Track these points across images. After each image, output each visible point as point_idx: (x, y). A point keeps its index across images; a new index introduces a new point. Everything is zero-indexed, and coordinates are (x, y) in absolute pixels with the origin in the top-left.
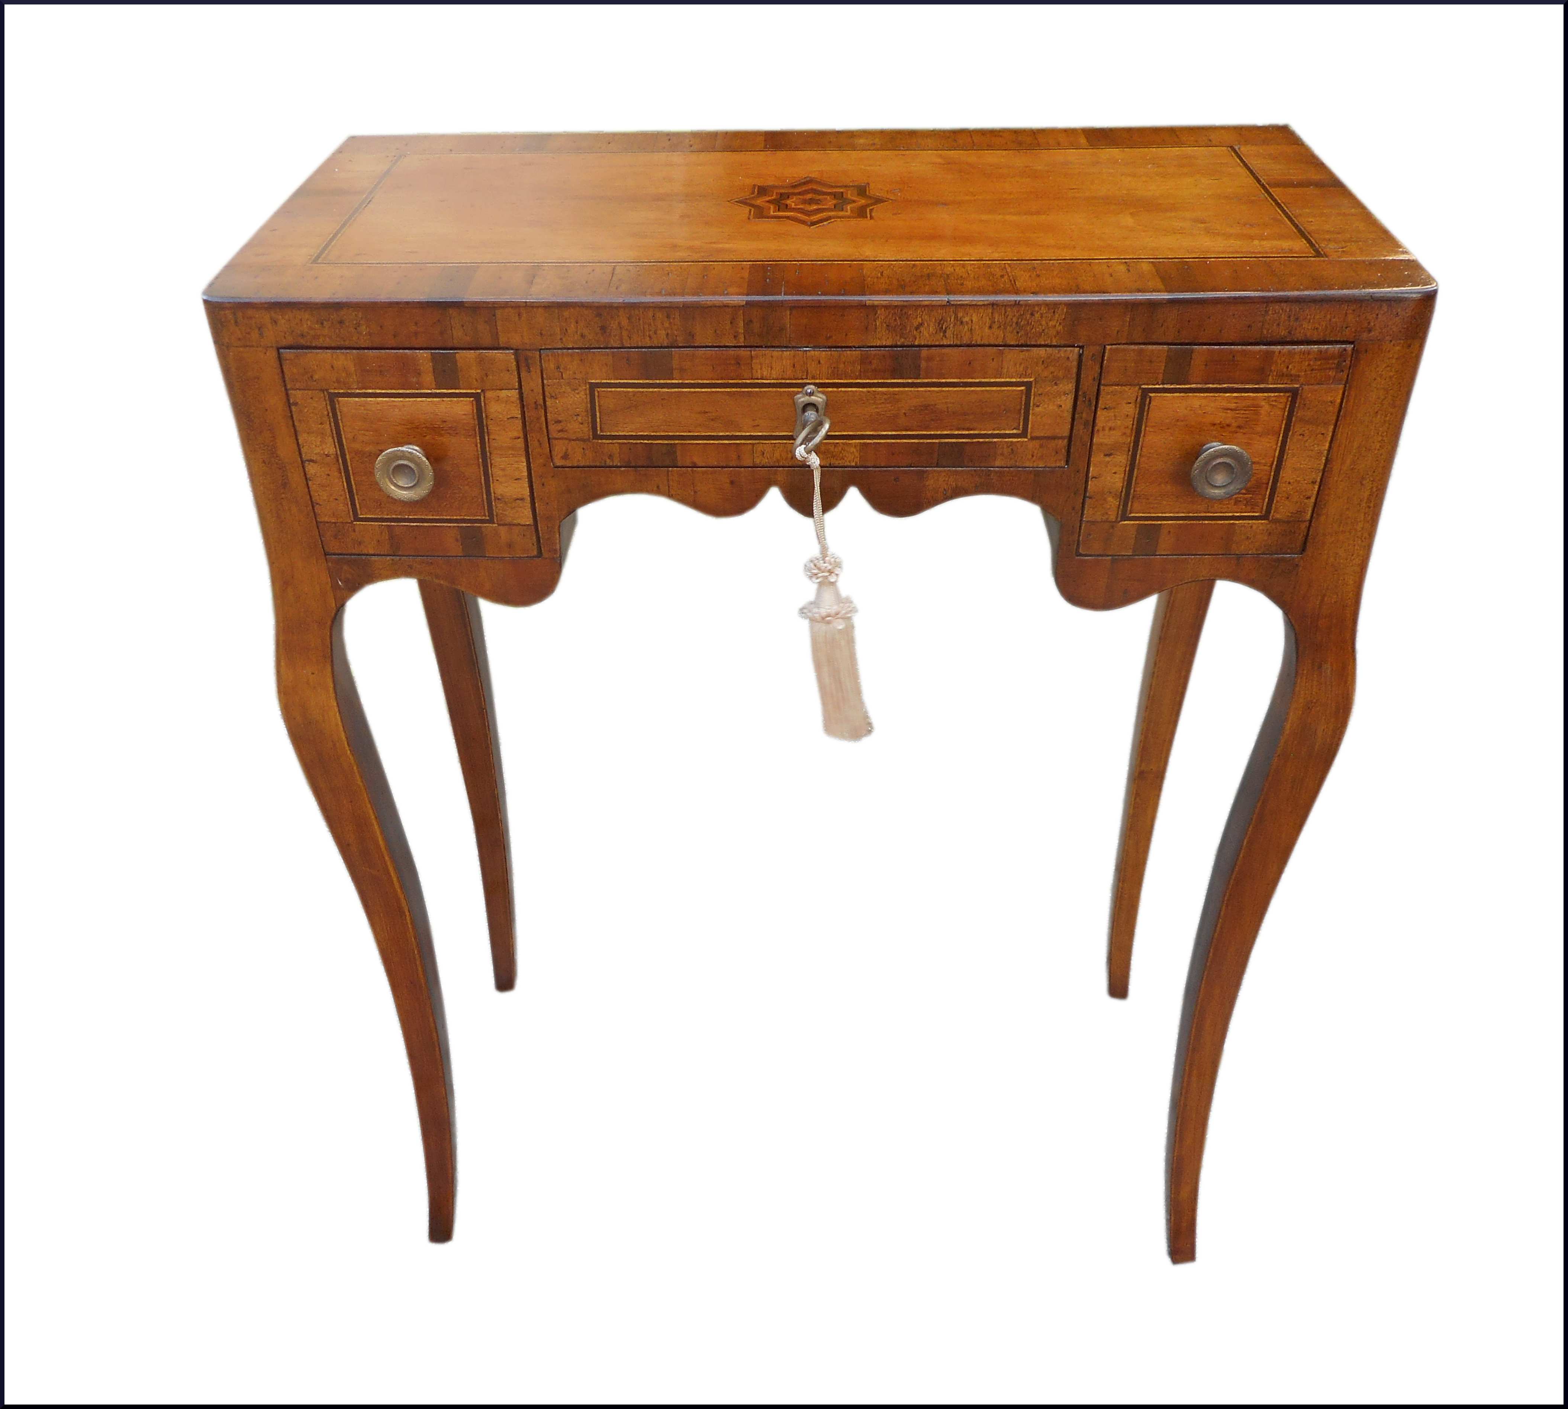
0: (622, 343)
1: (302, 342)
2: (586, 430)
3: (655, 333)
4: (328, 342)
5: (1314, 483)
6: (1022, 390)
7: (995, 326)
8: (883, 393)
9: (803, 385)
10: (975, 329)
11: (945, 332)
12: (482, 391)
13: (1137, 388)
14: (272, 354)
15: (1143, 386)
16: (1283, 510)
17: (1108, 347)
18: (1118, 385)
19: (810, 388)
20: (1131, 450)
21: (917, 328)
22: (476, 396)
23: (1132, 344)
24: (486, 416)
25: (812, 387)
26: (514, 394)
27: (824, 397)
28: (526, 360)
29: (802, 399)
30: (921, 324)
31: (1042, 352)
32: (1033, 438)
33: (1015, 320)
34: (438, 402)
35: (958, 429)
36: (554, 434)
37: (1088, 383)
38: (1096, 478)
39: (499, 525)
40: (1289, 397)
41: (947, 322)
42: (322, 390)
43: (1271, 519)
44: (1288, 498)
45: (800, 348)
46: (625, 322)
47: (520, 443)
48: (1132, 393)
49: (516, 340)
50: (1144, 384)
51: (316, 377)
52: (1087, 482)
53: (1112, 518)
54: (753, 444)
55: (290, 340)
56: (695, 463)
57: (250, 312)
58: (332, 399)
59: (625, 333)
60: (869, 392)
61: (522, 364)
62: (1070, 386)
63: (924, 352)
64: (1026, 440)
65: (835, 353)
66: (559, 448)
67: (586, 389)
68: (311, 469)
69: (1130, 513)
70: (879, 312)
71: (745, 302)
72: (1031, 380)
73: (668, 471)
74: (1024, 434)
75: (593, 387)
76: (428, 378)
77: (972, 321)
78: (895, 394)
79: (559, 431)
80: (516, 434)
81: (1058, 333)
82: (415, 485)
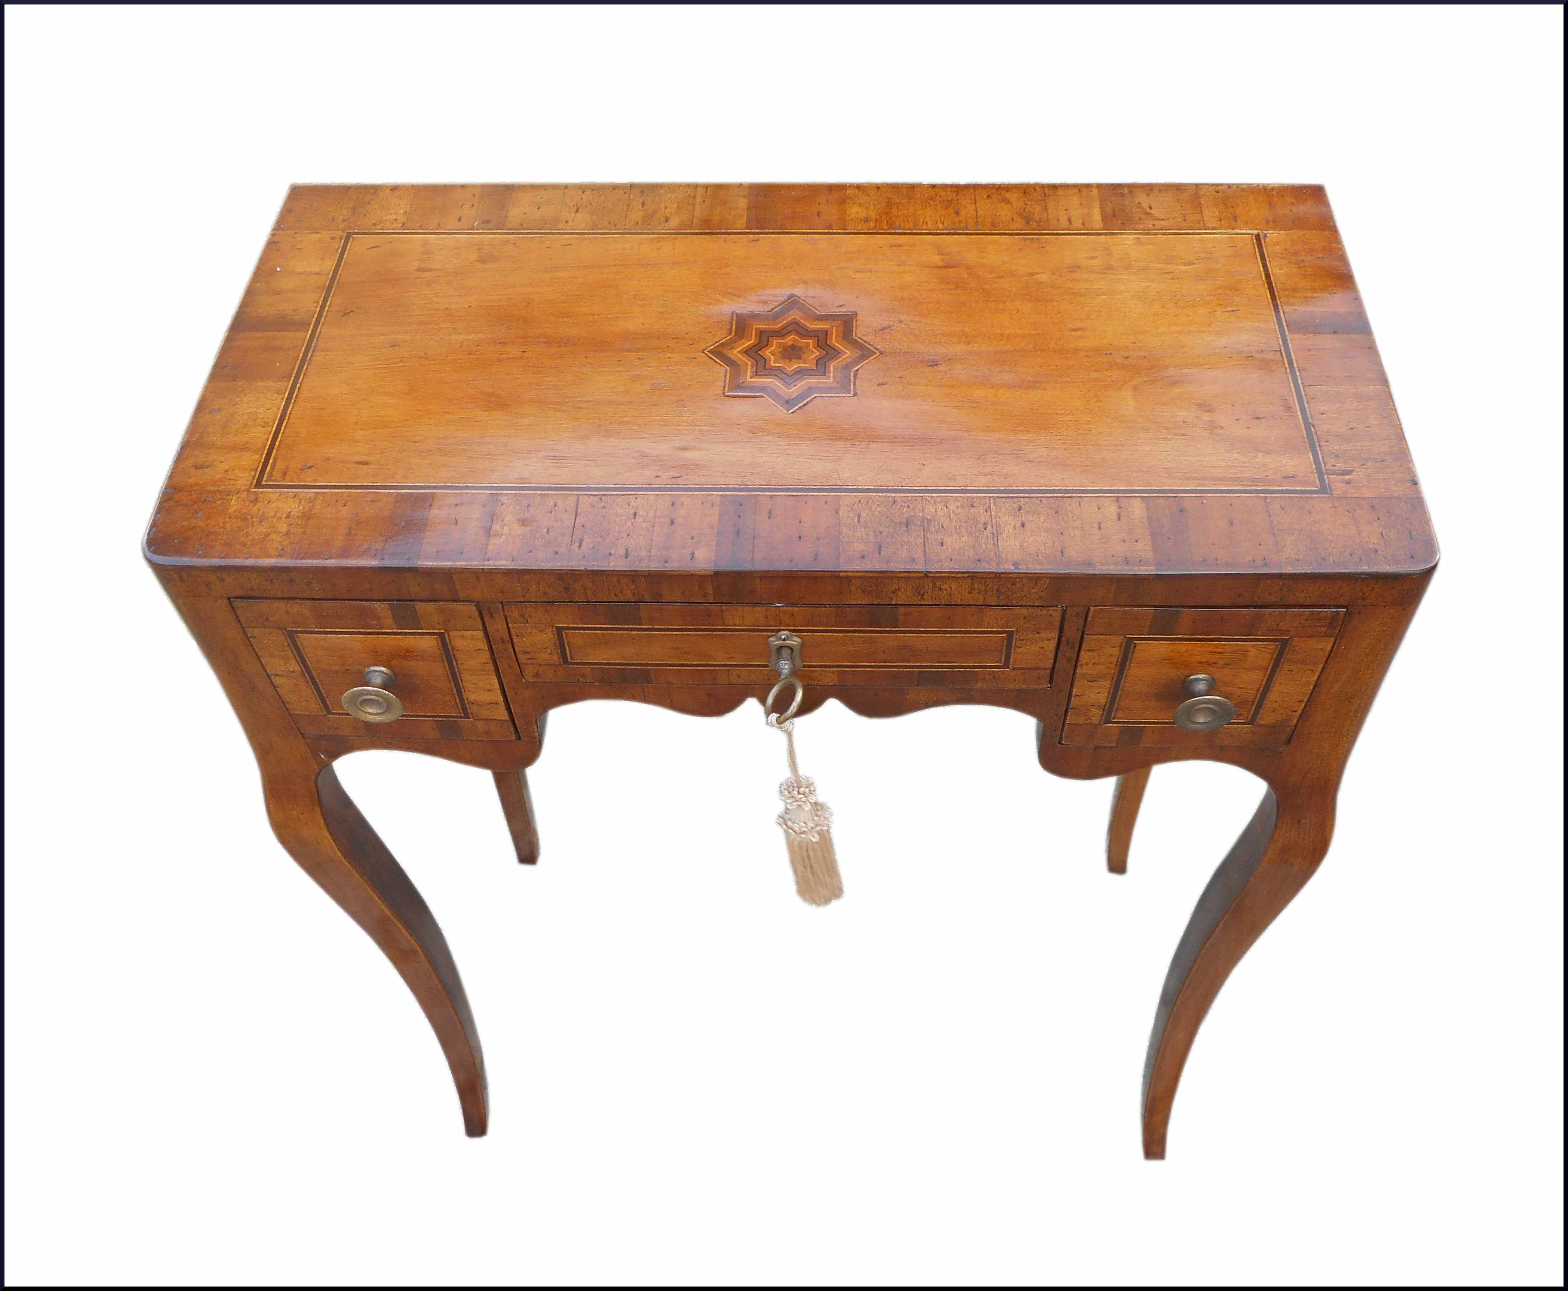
0: (588, 599)
1: (252, 594)
2: (556, 658)
3: (621, 592)
4: (279, 594)
5: (1300, 702)
6: (1003, 637)
7: (974, 592)
8: (861, 637)
9: (776, 631)
10: (954, 594)
11: (923, 595)
12: (445, 631)
14: (223, 603)
15: (1128, 636)
16: (1267, 717)
17: (1092, 609)
18: (1102, 635)
19: (784, 634)
20: (1115, 678)
21: (894, 592)
22: (441, 635)
23: (1117, 606)
24: (452, 648)
25: (787, 632)
26: (480, 634)
27: (799, 640)
28: (489, 610)
29: (775, 642)
30: (897, 590)
31: (1024, 611)
32: (1014, 669)
33: (995, 587)
34: (402, 638)
35: (939, 662)
36: (523, 661)
37: (1072, 632)
38: (1079, 696)
39: (475, 719)
40: (1278, 645)
41: (925, 588)
42: (280, 629)
43: (1255, 724)
44: (1273, 711)
45: (771, 604)
46: (589, 584)
47: (490, 667)
48: (1117, 640)
49: (477, 595)
50: (1129, 635)
51: (270, 619)
52: (1070, 698)
53: (1095, 720)
54: (729, 670)
55: (240, 593)
56: (669, 681)
58: (291, 636)
59: (589, 592)
60: (845, 636)
61: (485, 613)
62: (1054, 635)
63: (902, 610)
64: (1008, 670)
65: (809, 609)
66: (530, 670)
67: (553, 631)
68: (277, 681)
69: (1114, 719)
70: (853, 581)
71: (712, 573)
72: (1013, 629)
73: (643, 684)
74: (1006, 665)
75: (559, 630)
76: (390, 621)
77: (951, 588)
78: (872, 638)
79: (529, 659)
80: (485, 660)
81: (1040, 597)
82: (383, 713)
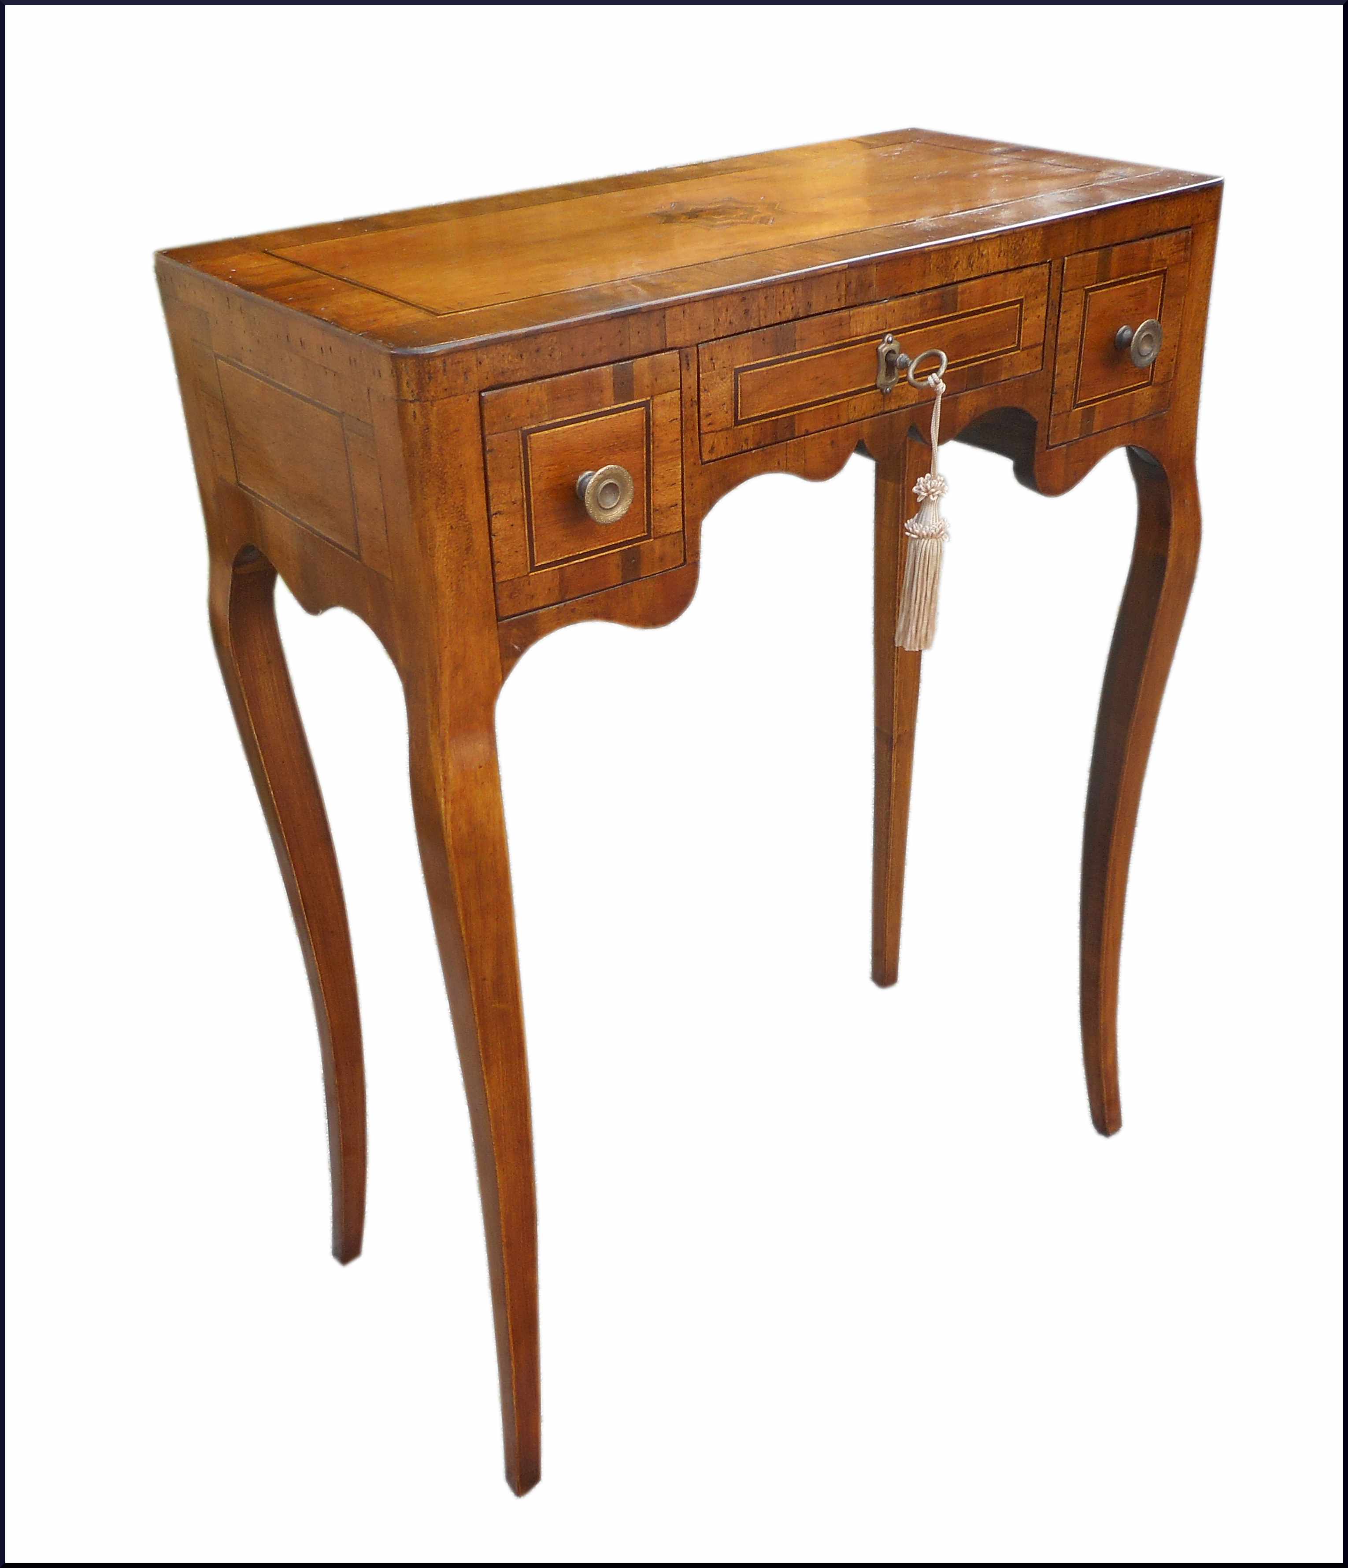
0: (760, 324)
1: (502, 379)
2: (729, 418)
3: (784, 307)
4: (525, 375)
5: (1175, 346)
6: (1017, 308)
7: (1002, 255)
8: (935, 330)
9: (882, 336)
10: (990, 259)
11: (972, 266)
12: (652, 397)
13: (1082, 290)
14: (474, 400)
15: (1086, 288)
16: (1158, 375)
17: (1066, 258)
18: (1071, 290)
19: (889, 337)
20: (1079, 344)
21: (955, 266)
22: (646, 404)
23: (1079, 253)
24: (653, 424)
25: (890, 334)
26: (676, 394)
27: (897, 342)
28: (687, 356)
29: (883, 347)
30: (958, 262)
31: (1028, 271)
32: (1023, 349)
34: (615, 418)
35: (980, 352)
36: (704, 429)
37: (1054, 292)
38: (1059, 375)
39: (655, 538)
40: (1162, 277)
41: (973, 257)
42: (517, 429)
43: (1152, 384)
44: (1162, 363)
45: (882, 301)
46: (762, 302)
47: (677, 445)
48: (1080, 294)
49: (679, 338)
50: (1087, 286)
51: (513, 415)
52: (1054, 378)
53: (1068, 407)
54: (848, 401)
56: (807, 431)
57: (459, 356)
58: (525, 437)
59: (762, 313)
60: (925, 331)
61: (684, 363)
62: (1044, 298)
63: (959, 287)
64: (1019, 351)
65: (904, 300)
66: (707, 442)
67: (731, 376)
68: (496, 522)
69: (1078, 402)
70: (932, 257)
71: (846, 266)
72: (1022, 297)
73: (787, 444)
74: (1017, 348)
75: (737, 372)
76: (608, 394)
77: (988, 254)
78: (941, 329)
79: (708, 425)
80: (674, 437)
81: (1037, 253)
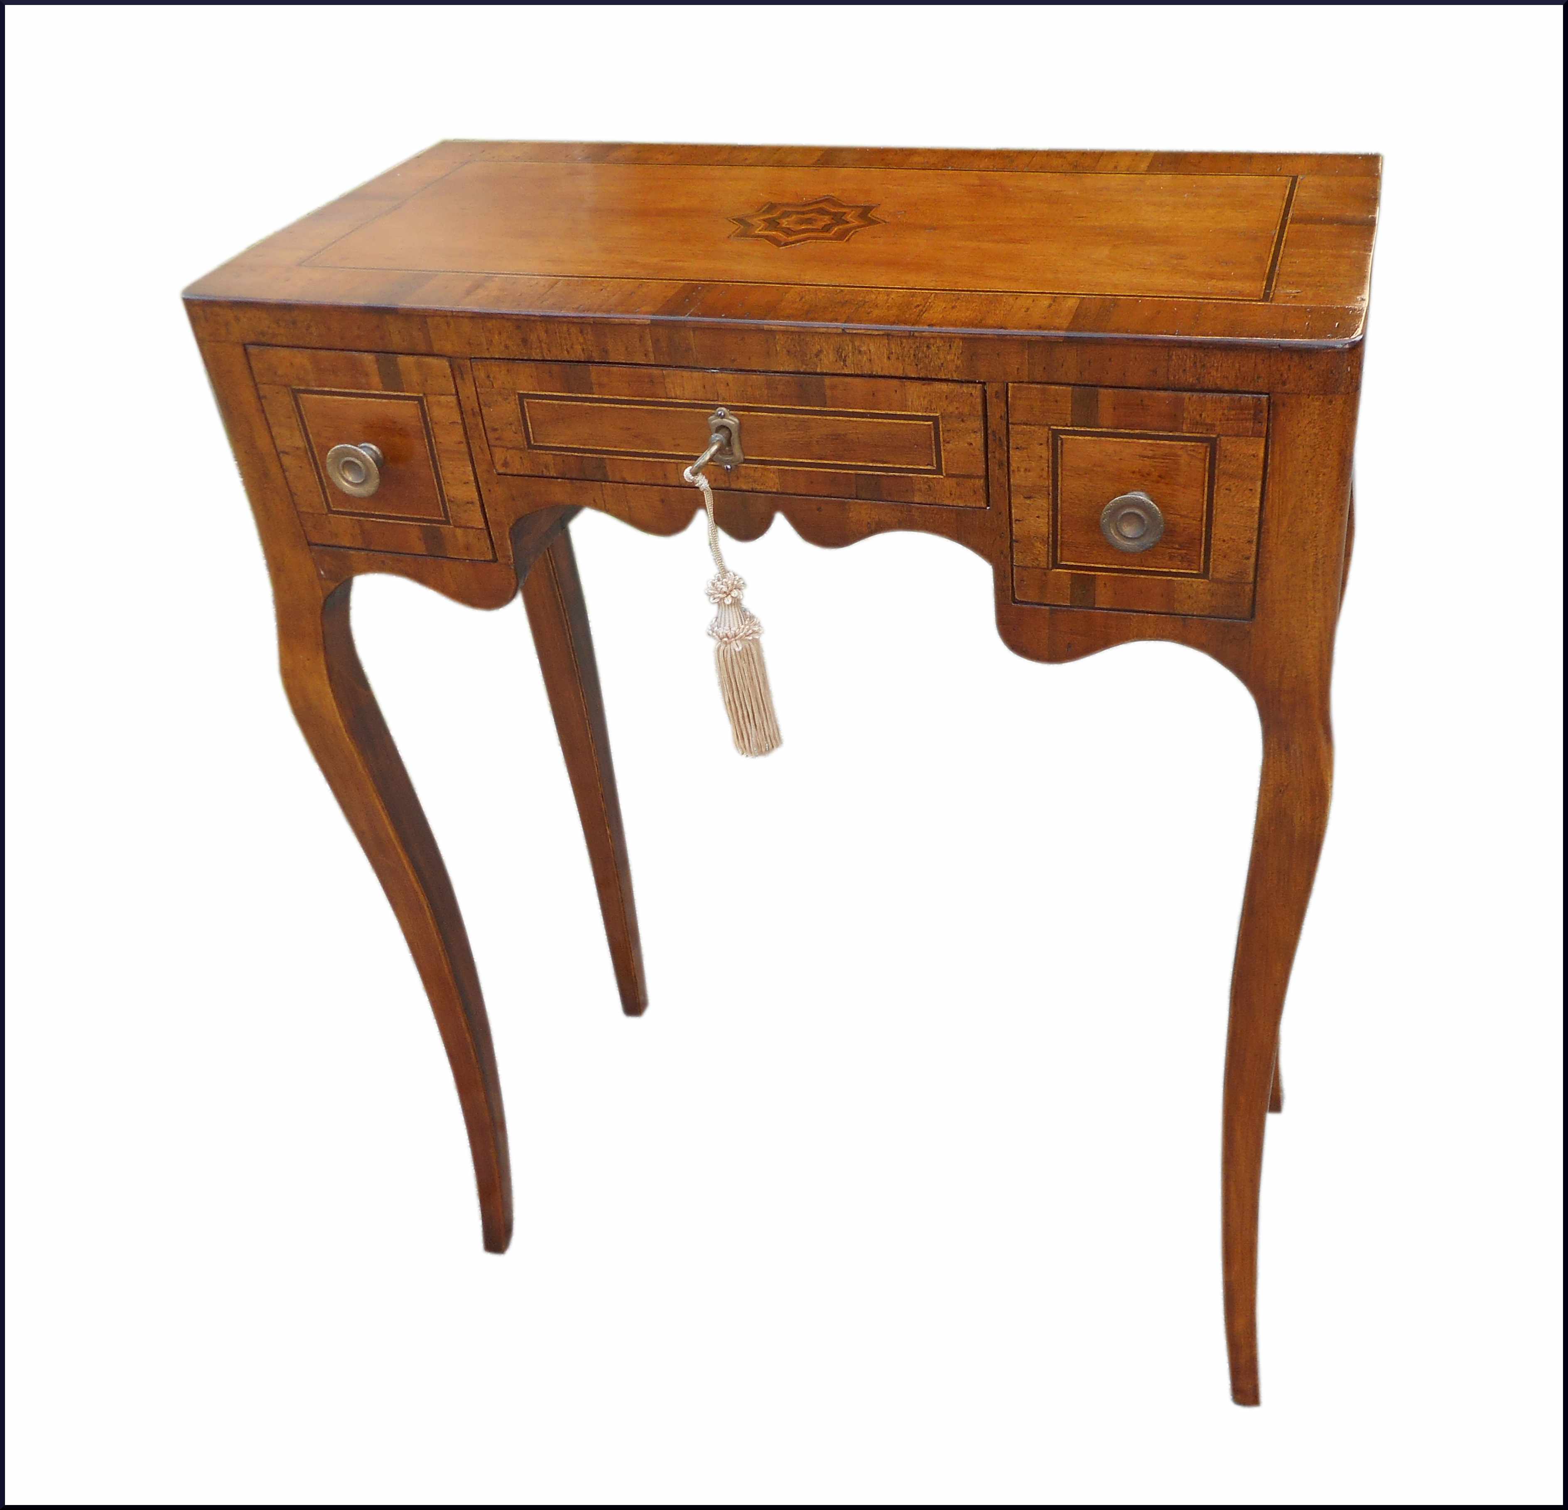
0: (543, 356)
1: (264, 339)
2: (520, 440)
3: (572, 347)
4: (285, 341)
5: (1250, 542)
6: (929, 425)
7: (893, 357)
8: (795, 420)
9: (715, 407)
10: (874, 359)
11: (845, 361)
12: (424, 394)
13: (1046, 429)
14: (239, 350)
15: (1052, 427)
16: (1222, 569)
17: (1010, 384)
18: (1026, 424)
19: (722, 411)
20: (1051, 494)
21: (817, 355)
22: (420, 400)
23: (1033, 383)
24: (431, 420)
25: (724, 409)
26: (453, 399)
27: (736, 420)
28: (459, 367)
29: (715, 421)
30: (820, 351)
31: (944, 387)
32: (948, 476)
33: (912, 352)
34: (387, 403)
35: (873, 461)
36: (492, 442)
37: (995, 421)
38: (1019, 521)
39: (455, 526)
40: (1207, 447)
41: (845, 349)
42: (286, 386)
43: (1210, 578)
44: (1225, 557)
45: (707, 369)
46: (543, 335)
47: (464, 448)
48: (1043, 433)
49: (448, 348)
50: (1053, 425)
51: (280, 372)
52: (1011, 524)
53: (1043, 564)
54: (677, 464)
55: (252, 338)
56: (624, 479)
57: (217, 309)
58: (295, 395)
59: (546, 346)
60: (779, 417)
61: (457, 373)
62: (978, 424)
63: (827, 381)
64: (942, 477)
65: (742, 377)
66: (499, 455)
67: (515, 400)
68: (287, 460)
69: (1061, 561)
70: (777, 337)
71: (649, 321)
72: (937, 415)
73: (602, 485)
74: (939, 471)
75: (522, 397)
76: (375, 379)
77: (870, 351)
78: (804, 421)
79: (497, 439)
80: (459, 439)
81: (957, 367)
82: (363, 482)
